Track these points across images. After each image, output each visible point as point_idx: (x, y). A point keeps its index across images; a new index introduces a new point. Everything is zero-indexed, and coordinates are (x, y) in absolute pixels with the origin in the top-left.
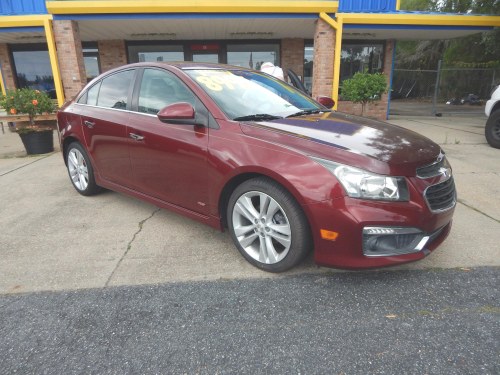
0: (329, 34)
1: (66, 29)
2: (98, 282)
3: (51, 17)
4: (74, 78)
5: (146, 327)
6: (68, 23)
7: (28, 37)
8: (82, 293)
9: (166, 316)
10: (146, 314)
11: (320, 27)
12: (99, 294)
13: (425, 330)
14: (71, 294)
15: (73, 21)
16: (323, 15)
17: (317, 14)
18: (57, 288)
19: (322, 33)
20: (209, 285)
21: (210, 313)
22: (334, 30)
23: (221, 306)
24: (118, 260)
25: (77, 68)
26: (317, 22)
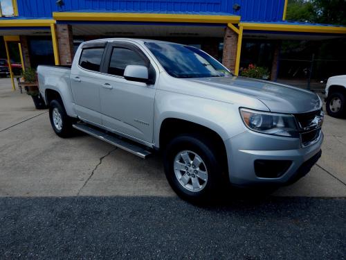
0: (233, 37)
1: (64, 30)
2: (72, 193)
3: (55, 22)
4: (68, 61)
5: (97, 219)
6: (65, 27)
7: (41, 33)
8: (64, 199)
9: (109, 214)
10: (98, 213)
11: (228, 33)
12: (73, 200)
13: (253, 231)
14: (57, 199)
15: (69, 25)
16: (230, 25)
17: (226, 25)
18: (50, 195)
19: (229, 37)
20: (135, 198)
21: (133, 214)
22: (237, 35)
23: (139, 210)
24: (85, 180)
25: (70, 54)
26: (226, 29)
